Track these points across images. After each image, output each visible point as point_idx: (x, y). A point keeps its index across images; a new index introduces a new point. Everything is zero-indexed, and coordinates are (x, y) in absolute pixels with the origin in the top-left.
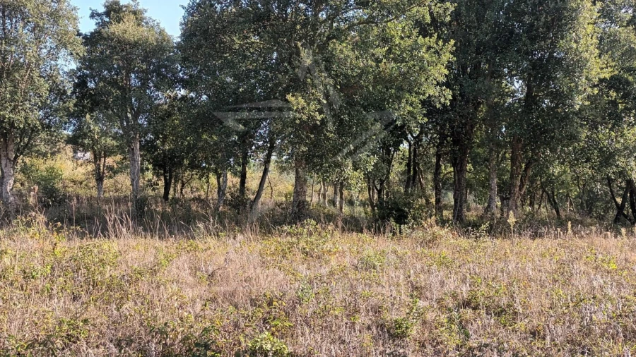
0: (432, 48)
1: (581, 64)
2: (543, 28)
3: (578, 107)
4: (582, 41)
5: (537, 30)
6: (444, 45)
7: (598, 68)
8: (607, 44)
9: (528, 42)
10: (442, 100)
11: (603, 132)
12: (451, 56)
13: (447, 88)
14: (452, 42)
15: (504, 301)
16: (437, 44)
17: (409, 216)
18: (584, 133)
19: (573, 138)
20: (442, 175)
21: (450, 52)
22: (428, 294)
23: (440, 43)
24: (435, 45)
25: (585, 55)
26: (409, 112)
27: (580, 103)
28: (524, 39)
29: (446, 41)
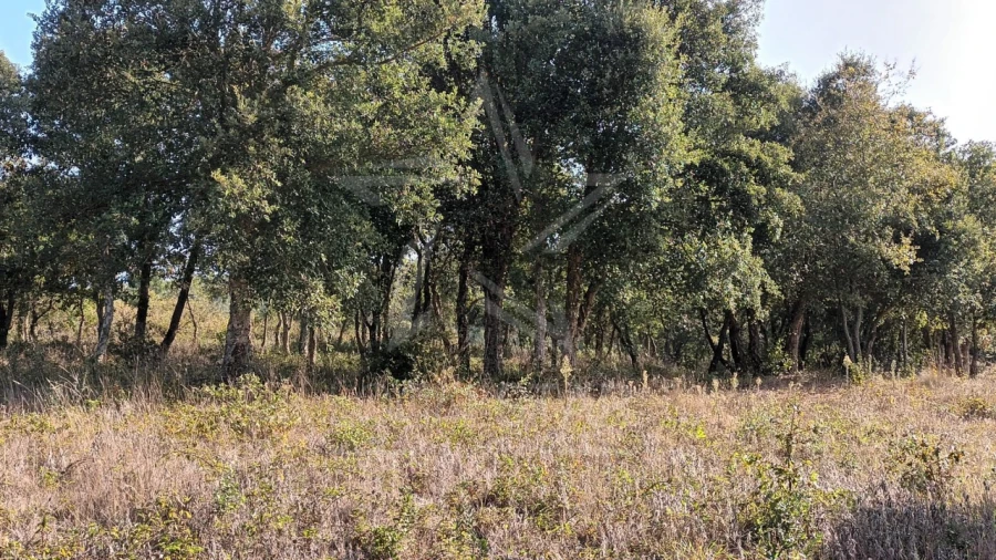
0: (451, 108)
1: (660, 141)
2: (608, 89)
3: (656, 204)
4: (662, 110)
5: (600, 90)
6: (467, 106)
7: (683, 150)
8: (695, 116)
9: (588, 107)
10: (466, 187)
11: (692, 243)
12: (478, 123)
13: (473, 168)
14: (480, 101)
15: (544, 491)
16: (457, 103)
17: (415, 366)
18: (666, 243)
19: (651, 249)
20: (469, 303)
21: (476, 116)
22: (434, 487)
23: (462, 101)
24: (455, 105)
25: (665, 129)
26: (416, 206)
27: (659, 199)
28: (582, 103)
29: (469, 99)
